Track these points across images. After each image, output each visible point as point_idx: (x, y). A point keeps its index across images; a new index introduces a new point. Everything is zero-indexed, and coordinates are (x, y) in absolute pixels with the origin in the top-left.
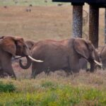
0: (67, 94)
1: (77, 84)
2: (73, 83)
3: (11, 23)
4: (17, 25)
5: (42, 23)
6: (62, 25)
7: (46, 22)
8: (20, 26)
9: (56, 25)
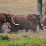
0: (35, 41)
1: (40, 36)
2: (38, 36)
3: (7, 6)
4: (10, 7)
5: (22, 6)
6: (32, 7)
7: (24, 6)
8: (12, 8)
9: (29, 7)
